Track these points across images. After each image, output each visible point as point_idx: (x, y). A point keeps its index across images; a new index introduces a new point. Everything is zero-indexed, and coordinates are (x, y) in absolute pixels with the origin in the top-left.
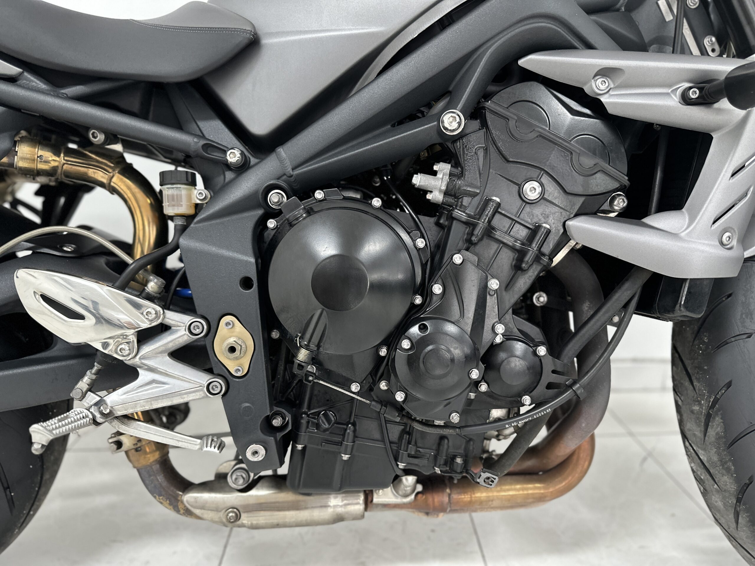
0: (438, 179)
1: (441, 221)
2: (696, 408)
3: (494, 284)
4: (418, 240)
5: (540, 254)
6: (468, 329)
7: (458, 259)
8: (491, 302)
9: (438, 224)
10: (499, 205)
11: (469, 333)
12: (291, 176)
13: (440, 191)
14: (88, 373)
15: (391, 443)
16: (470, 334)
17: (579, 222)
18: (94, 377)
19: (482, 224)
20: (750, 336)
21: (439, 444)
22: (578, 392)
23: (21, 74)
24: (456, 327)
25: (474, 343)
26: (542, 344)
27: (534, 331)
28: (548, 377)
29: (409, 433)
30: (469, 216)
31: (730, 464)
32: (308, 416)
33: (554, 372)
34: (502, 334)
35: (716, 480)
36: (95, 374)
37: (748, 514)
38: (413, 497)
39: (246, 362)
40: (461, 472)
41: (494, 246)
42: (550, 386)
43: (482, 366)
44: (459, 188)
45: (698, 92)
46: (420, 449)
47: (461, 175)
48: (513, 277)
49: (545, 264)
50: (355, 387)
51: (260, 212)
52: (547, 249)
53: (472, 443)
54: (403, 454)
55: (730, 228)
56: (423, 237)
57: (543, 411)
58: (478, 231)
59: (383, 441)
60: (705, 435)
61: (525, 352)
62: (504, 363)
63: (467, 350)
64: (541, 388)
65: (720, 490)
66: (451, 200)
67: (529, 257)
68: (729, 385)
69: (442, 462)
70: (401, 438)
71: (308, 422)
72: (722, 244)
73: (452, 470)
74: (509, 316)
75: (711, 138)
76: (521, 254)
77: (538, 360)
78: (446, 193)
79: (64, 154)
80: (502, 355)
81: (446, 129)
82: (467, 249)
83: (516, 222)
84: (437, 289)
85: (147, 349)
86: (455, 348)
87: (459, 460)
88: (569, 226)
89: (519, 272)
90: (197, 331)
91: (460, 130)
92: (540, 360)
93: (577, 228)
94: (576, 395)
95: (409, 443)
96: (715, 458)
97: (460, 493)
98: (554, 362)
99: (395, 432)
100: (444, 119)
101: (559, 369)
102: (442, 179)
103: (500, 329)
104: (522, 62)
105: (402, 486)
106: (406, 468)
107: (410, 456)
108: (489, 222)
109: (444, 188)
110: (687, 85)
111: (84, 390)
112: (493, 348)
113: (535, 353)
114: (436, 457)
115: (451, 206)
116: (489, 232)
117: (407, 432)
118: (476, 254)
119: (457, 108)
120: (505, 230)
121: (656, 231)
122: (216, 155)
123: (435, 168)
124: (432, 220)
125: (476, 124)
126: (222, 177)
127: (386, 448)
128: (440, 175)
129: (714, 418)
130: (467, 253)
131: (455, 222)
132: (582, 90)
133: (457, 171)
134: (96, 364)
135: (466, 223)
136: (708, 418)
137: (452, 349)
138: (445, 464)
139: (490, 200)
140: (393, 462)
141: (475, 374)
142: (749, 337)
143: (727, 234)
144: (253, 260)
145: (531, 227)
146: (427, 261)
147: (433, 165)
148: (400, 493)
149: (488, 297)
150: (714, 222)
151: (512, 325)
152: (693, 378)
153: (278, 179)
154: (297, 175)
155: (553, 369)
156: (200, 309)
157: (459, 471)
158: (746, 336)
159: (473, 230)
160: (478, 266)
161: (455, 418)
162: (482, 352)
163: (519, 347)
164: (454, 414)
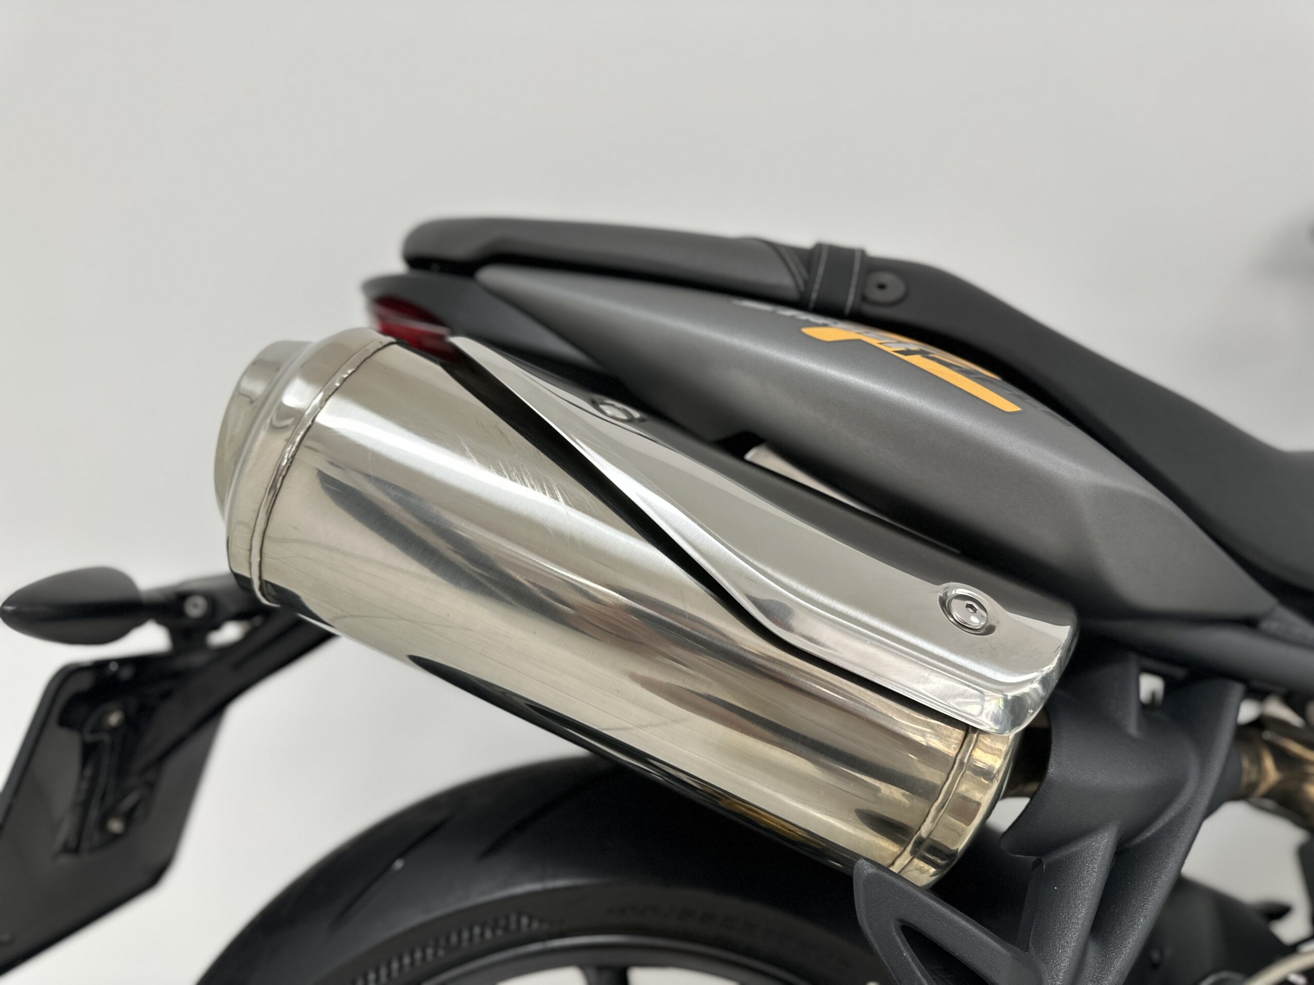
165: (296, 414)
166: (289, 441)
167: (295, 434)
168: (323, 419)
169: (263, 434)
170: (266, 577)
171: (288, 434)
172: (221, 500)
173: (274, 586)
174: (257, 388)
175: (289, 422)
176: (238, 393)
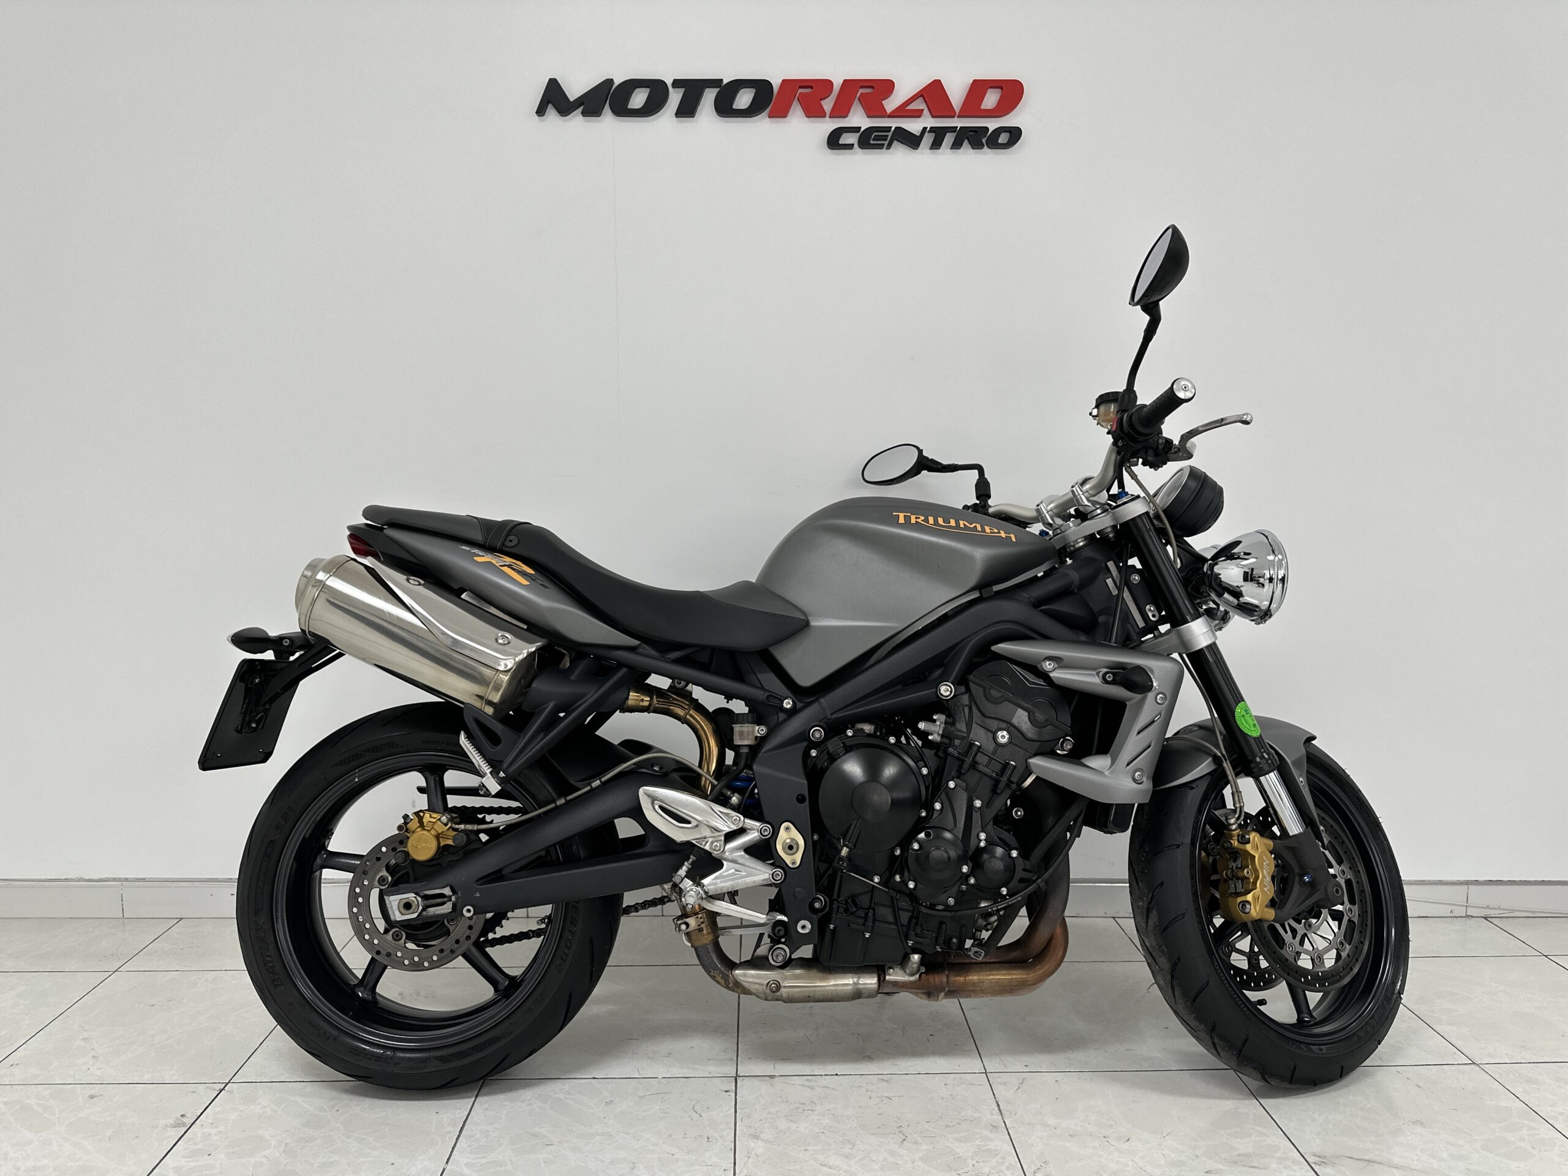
0: (936, 725)
1: (939, 754)
2: (1141, 904)
3: (978, 803)
4: (923, 769)
5: (1010, 781)
6: (960, 835)
7: (952, 784)
8: (976, 816)
9: (936, 755)
10: (979, 747)
11: (960, 839)
12: (830, 719)
13: (938, 734)
14: (686, 863)
15: (902, 925)
16: (962, 839)
17: (1037, 760)
18: (690, 866)
19: (969, 760)
20: (1178, 846)
21: (939, 928)
22: (1040, 885)
23: (640, 645)
24: (951, 834)
25: (964, 847)
26: (1015, 849)
27: (1009, 838)
28: (1020, 874)
29: (917, 918)
30: (959, 753)
31: (1164, 947)
32: (838, 902)
33: (1024, 870)
34: (985, 840)
35: (1157, 961)
36: (690, 864)
37: (1180, 988)
38: (918, 976)
39: (798, 857)
40: (957, 950)
41: (978, 775)
42: (1021, 880)
43: (970, 864)
44: (952, 733)
45: (1112, 676)
46: (926, 932)
47: (953, 724)
48: (991, 798)
49: (1014, 789)
50: (876, 879)
51: (805, 744)
52: (1014, 779)
53: (964, 928)
54: (912, 933)
55: (1139, 769)
56: (926, 766)
57: (1015, 899)
58: (966, 766)
59: (896, 923)
60: (1147, 926)
61: (1003, 855)
62: (987, 863)
63: (960, 853)
64: (1014, 883)
65: (1161, 970)
66: (946, 741)
67: (1002, 785)
68: (1162, 884)
69: (942, 941)
70: (910, 922)
71: (838, 908)
72: (1134, 780)
73: (949, 948)
74: (990, 827)
75: (1126, 705)
76: (996, 782)
77: (1012, 861)
78: (942, 736)
79: (656, 696)
80: (985, 856)
81: (942, 695)
82: (958, 777)
83: (993, 758)
84: (938, 806)
85: (731, 845)
86: (951, 850)
87: (954, 940)
88: (1029, 762)
89: (995, 795)
90: (766, 833)
91: (953, 694)
92: (1014, 861)
93: (1035, 765)
94: (1039, 887)
95: (916, 924)
96: (1154, 944)
97: (956, 976)
98: (1024, 862)
99: (905, 917)
100: (941, 688)
101: (1028, 868)
102: (940, 725)
103: (983, 836)
104: (993, 648)
105: (910, 963)
106: (915, 946)
107: (916, 935)
108: (974, 759)
109: (941, 732)
110: (1105, 670)
111: (683, 876)
112: (979, 851)
113: (1010, 855)
114: (937, 938)
115: (947, 745)
116: (974, 765)
117: (915, 917)
118: (964, 781)
119: (949, 679)
120: (985, 764)
121: (1090, 769)
122: (774, 702)
123: (935, 717)
124: (933, 752)
125: (962, 689)
126: (776, 717)
127: (898, 930)
128: (938, 723)
129: (1152, 911)
130: (958, 780)
131: (949, 757)
132: (1036, 667)
133: (950, 720)
134: (691, 856)
135: (958, 758)
136: (1149, 910)
137: (948, 850)
138: (944, 943)
139: (974, 744)
140: (903, 939)
141: (965, 869)
142: (1178, 848)
143: (1138, 773)
144: (806, 782)
145: (1002, 762)
146: (930, 784)
147: (933, 714)
148: (908, 971)
149: (974, 812)
150: (1128, 765)
151: (993, 834)
152: (1139, 880)
153: (820, 721)
154: (834, 719)
155: (1023, 867)
156: (767, 817)
157: (954, 948)
158: (1176, 846)
159: (962, 764)
160: (966, 790)
161: (951, 901)
162: (970, 853)
163: (999, 851)
164: (950, 899)
165: (321, 581)
166: (317, 590)
167: (319, 588)
168: (328, 583)
169: (310, 588)
170: (310, 630)
171: (317, 588)
172: (297, 607)
173: (313, 633)
174: (309, 574)
175: (318, 584)
176: (303, 575)
